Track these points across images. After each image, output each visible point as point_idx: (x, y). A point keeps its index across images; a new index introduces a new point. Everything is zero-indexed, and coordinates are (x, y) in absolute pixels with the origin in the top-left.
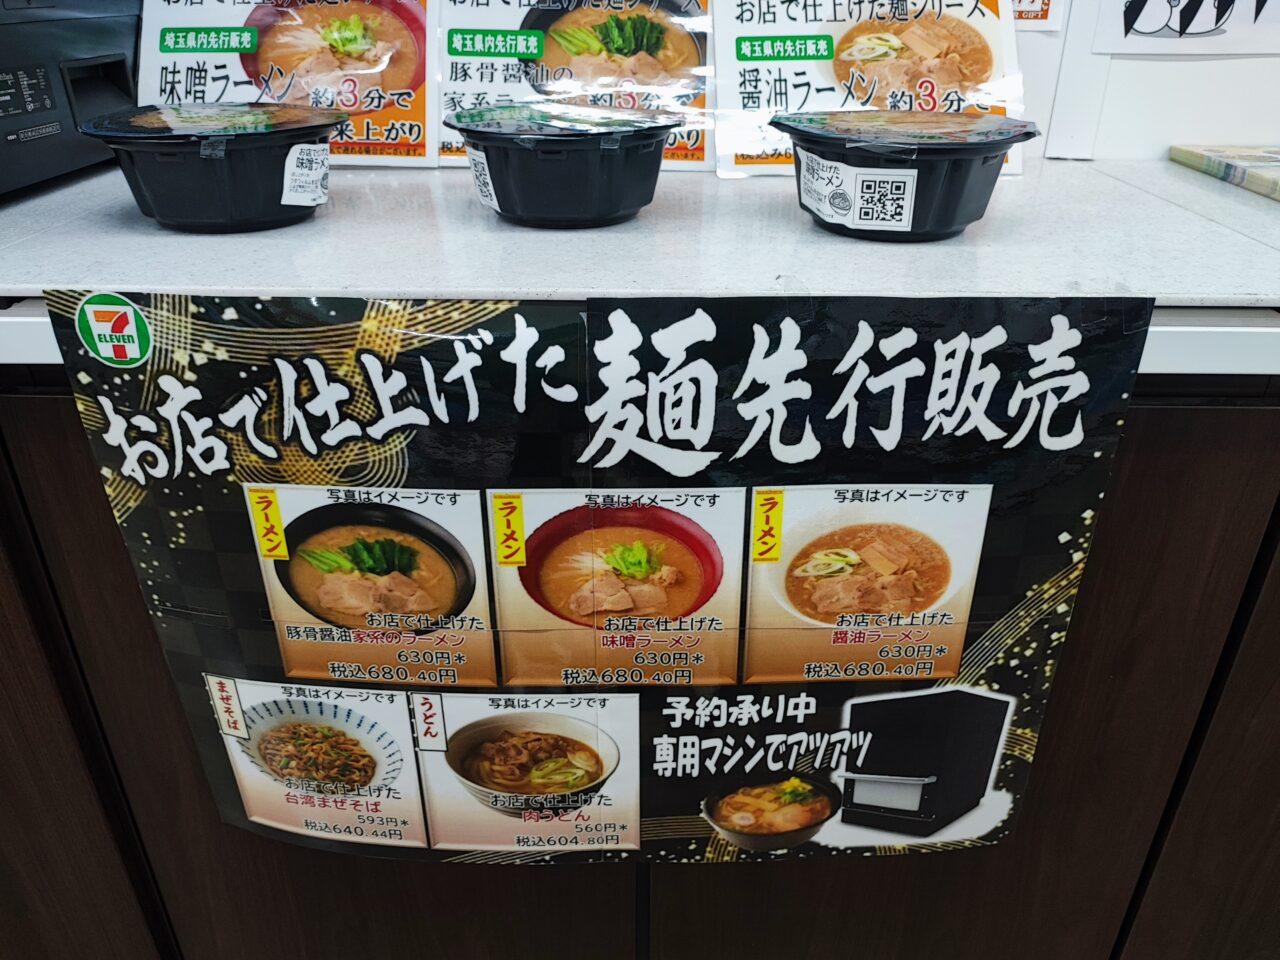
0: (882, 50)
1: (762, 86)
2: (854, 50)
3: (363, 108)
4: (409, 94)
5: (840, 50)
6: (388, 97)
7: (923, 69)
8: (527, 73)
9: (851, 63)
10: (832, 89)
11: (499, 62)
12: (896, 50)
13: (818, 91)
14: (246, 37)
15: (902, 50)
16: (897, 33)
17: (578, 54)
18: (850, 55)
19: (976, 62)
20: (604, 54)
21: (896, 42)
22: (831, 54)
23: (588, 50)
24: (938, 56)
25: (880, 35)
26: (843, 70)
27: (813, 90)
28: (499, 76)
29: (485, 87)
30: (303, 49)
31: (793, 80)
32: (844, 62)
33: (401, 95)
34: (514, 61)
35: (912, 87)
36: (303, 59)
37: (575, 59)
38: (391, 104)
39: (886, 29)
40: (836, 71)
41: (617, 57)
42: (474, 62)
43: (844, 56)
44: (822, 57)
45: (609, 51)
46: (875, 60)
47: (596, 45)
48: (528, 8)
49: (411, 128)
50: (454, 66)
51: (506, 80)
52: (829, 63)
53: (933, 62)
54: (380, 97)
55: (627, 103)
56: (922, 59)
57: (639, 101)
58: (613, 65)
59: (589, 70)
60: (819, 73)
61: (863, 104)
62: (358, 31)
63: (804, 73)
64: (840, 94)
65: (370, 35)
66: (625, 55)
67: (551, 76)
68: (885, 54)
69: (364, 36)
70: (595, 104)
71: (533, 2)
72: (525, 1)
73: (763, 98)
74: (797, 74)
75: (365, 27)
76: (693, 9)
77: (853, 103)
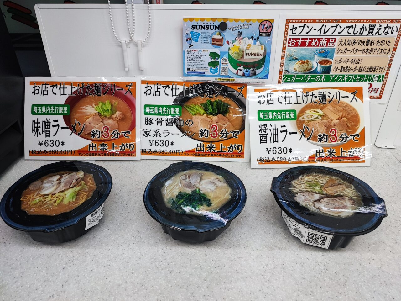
0: (315, 116)
1: (268, 131)
2: (305, 116)
3: (111, 138)
4: (129, 132)
5: (299, 116)
6: (121, 133)
7: (332, 124)
8: (175, 122)
9: (303, 122)
10: (296, 133)
11: (164, 118)
12: (321, 116)
13: (290, 133)
14: (65, 108)
15: (324, 116)
16: (322, 109)
17: (195, 115)
18: (303, 118)
19: (353, 121)
20: (205, 115)
21: (321, 113)
22: (296, 118)
23: (199, 113)
24: (338, 119)
25: (315, 110)
26: (300, 125)
27: (288, 133)
28: (164, 123)
29: (159, 127)
30: (88, 114)
31: (281, 129)
32: (301, 121)
33: (126, 132)
34: (170, 117)
35: (327, 132)
36: (88, 118)
37: (194, 117)
38: (122, 136)
39: (317, 108)
40: (297, 125)
41: (210, 116)
42: (155, 118)
43: (301, 119)
44: (292, 119)
45: (207, 113)
46: (313, 120)
47: (202, 111)
48: (175, 97)
49: (130, 145)
50: (146, 119)
51: (167, 125)
52: (295, 121)
53: (336, 121)
54: (118, 134)
55: (214, 134)
56: (331, 120)
57: (219, 133)
58: (209, 119)
59: (199, 121)
60: (291, 126)
61: (308, 139)
62: (109, 107)
63: (285, 126)
64: (299, 135)
65: (114, 108)
66: (214, 115)
67: (184, 123)
68: (317, 118)
69: (111, 109)
70: (201, 135)
71: (177, 94)
72: (174, 94)
73: (269, 136)
74: (282, 127)
75: (112, 105)
76: (240, 97)
77: (304, 139)
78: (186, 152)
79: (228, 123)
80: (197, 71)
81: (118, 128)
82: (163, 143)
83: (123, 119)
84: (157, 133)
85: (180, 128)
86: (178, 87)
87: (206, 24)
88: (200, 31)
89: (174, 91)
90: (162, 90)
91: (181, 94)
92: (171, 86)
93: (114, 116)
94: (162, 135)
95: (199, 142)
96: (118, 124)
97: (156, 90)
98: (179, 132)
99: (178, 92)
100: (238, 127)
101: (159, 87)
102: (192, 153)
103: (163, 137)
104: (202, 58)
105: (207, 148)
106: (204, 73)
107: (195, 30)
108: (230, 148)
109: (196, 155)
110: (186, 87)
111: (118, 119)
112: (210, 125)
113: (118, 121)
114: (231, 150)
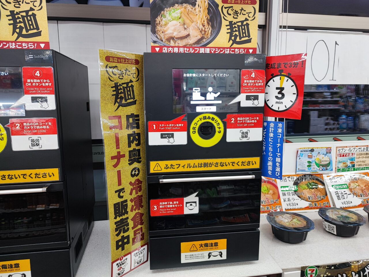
0: (355, 186)
1: (339, 194)
2: (351, 186)
3: (271, 204)
5: (349, 186)
6: (274, 201)
7: (363, 189)
8: (296, 194)
9: (352, 189)
10: (351, 194)
11: (291, 192)
13: (349, 194)
15: (359, 186)
16: (357, 183)
17: (304, 189)
18: (351, 187)
20: (308, 189)
21: (357, 184)
22: (348, 187)
23: (305, 188)
24: (365, 186)
26: (351, 190)
27: (348, 195)
28: (291, 194)
29: (289, 197)
31: (344, 193)
33: (277, 200)
34: (293, 191)
35: (363, 193)
37: (304, 190)
38: (275, 202)
39: (355, 182)
41: (311, 189)
42: (286, 192)
43: (350, 187)
44: (347, 188)
45: (309, 188)
47: (307, 188)
48: (294, 182)
49: (280, 206)
50: (283, 193)
51: (292, 195)
52: (348, 189)
53: (364, 188)
54: (273, 201)
55: (315, 198)
56: (362, 187)
57: (317, 198)
58: (310, 191)
59: (306, 192)
60: (347, 191)
61: (357, 196)
62: (266, 189)
63: (345, 191)
64: (352, 195)
65: (268, 189)
66: (312, 189)
67: (300, 194)
68: (356, 187)
69: (268, 190)
70: (309, 199)
71: (294, 180)
72: (293, 180)
73: (340, 196)
74: (344, 192)
75: (267, 188)
76: (321, 180)
77: (355, 196)
78: (305, 208)
79: (319, 192)
80: (302, 169)
81: (273, 198)
82: (293, 205)
83: (274, 194)
84: (289, 200)
85: (299, 196)
86: (294, 177)
87: (305, 150)
88: (303, 153)
89: (293, 179)
90: (287, 179)
91: (296, 180)
92: (291, 177)
93: (269, 193)
94: (291, 200)
95: (309, 203)
96: (272, 196)
97: (284, 179)
98: (299, 198)
99: (295, 179)
100: (324, 193)
101: (286, 177)
102: (308, 208)
103: (292, 201)
104: (304, 164)
105: (314, 205)
106: (305, 170)
107: (302, 152)
108: (324, 204)
109: (310, 209)
110: (297, 177)
111: (272, 194)
112: (312, 194)
113: (272, 195)
114: (325, 205)
